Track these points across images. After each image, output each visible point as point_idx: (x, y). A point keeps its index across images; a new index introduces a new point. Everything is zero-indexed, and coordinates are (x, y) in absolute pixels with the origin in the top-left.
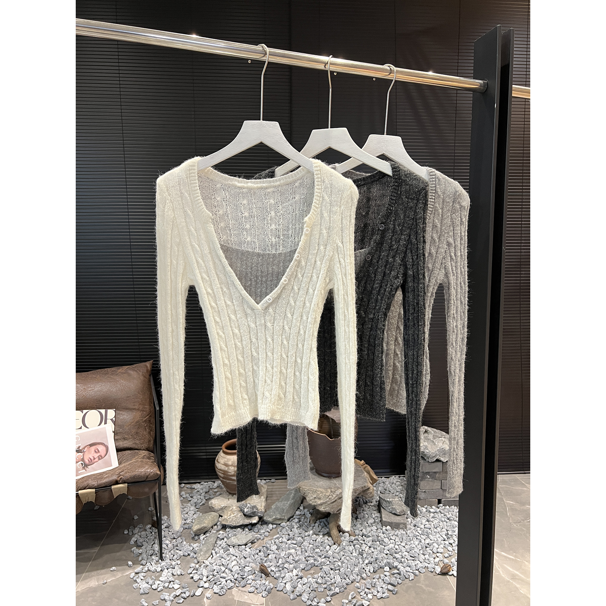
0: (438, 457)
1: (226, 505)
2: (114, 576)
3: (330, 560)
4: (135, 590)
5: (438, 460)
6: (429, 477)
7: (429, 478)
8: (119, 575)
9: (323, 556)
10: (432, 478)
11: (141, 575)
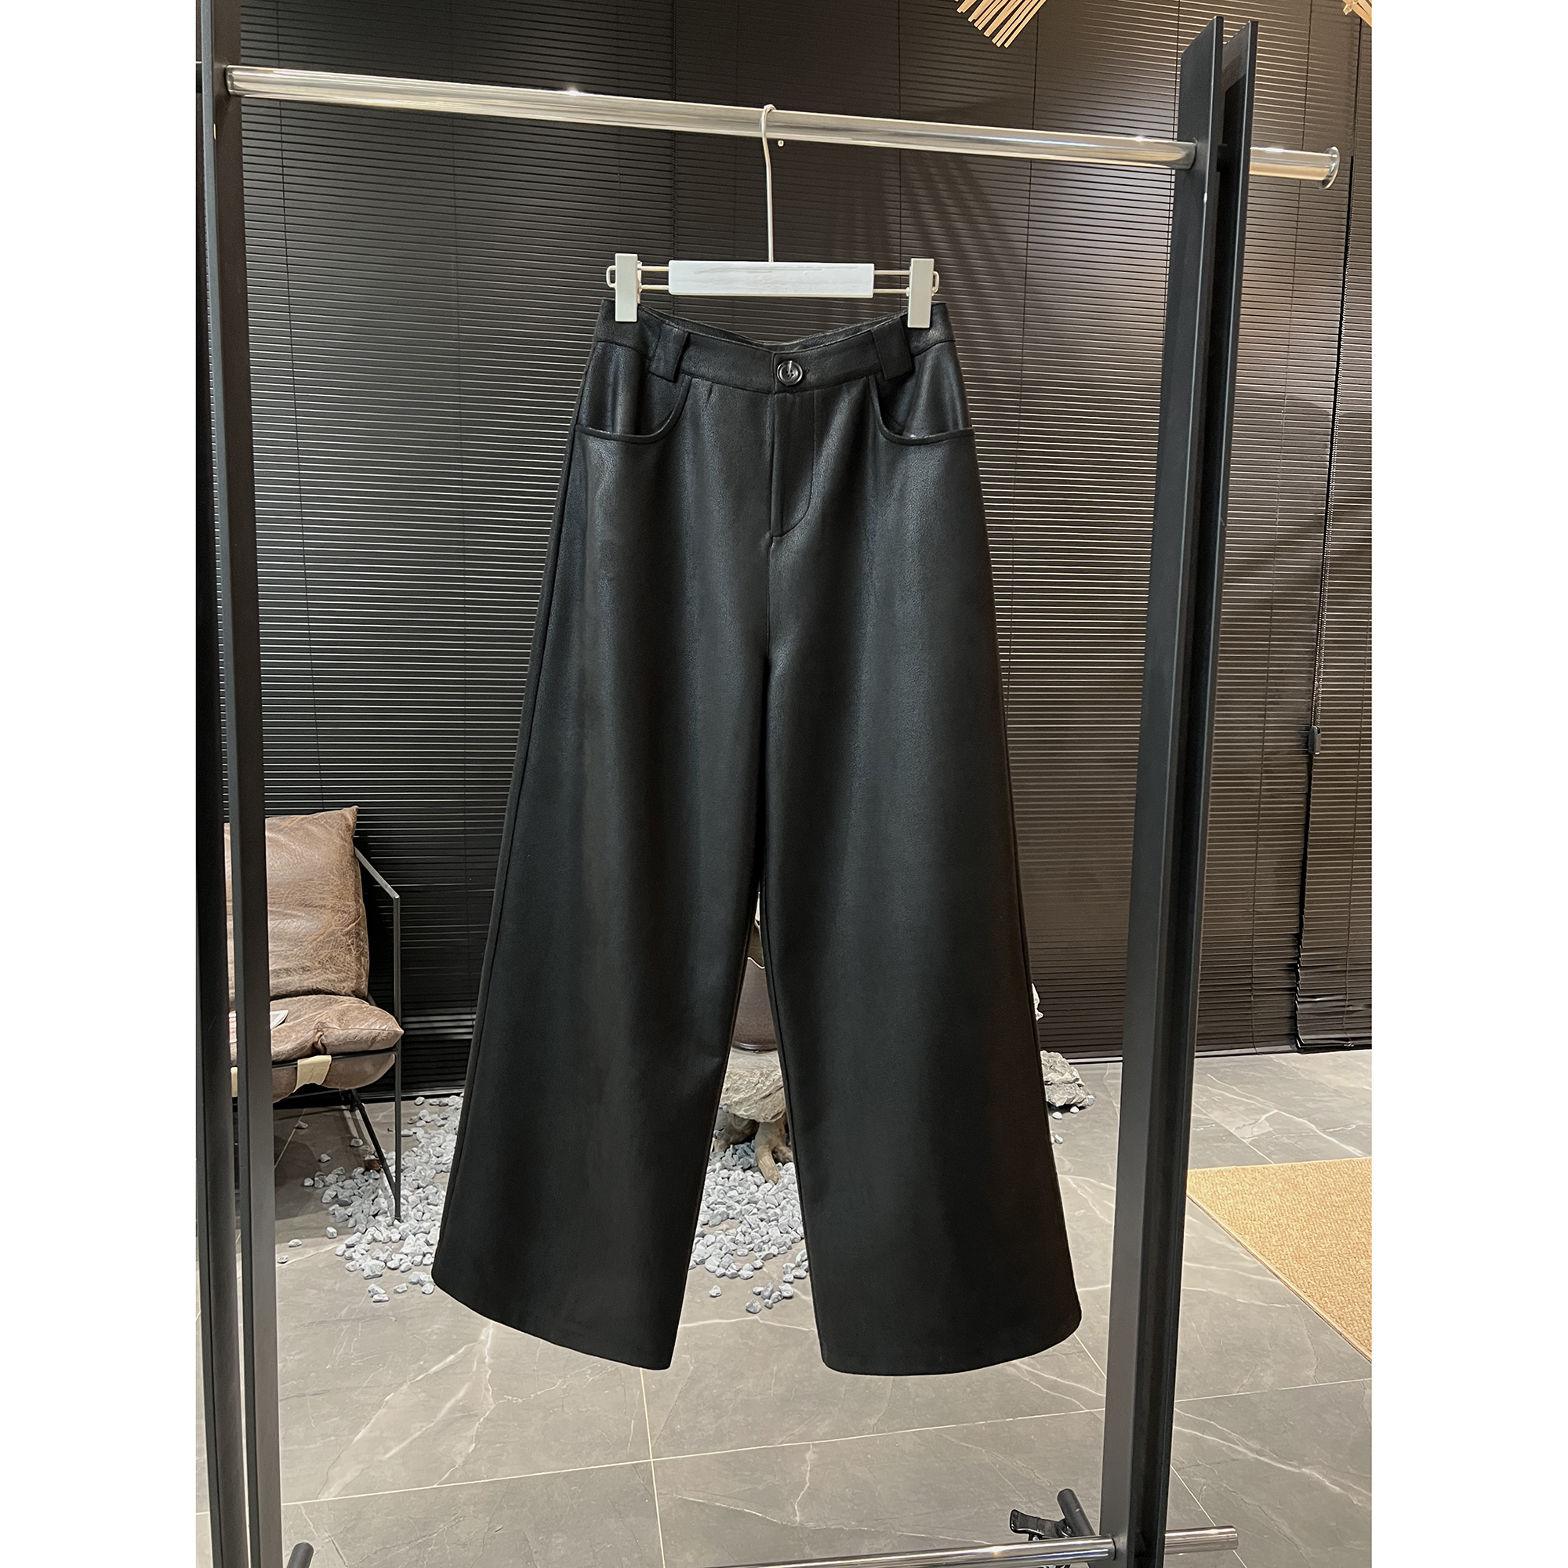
2: (299, 1254)
3: (758, 1206)
4: (351, 1274)
8: (312, 1252)
9: (746, 1201)
11: (360, 1248)
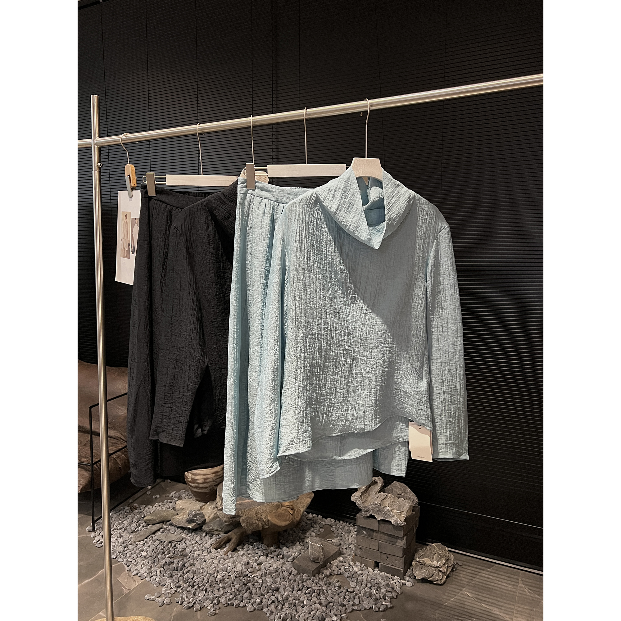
0: (371, 512)
1: (183, 507)
5: (372, 517)
6: (365, 533)
7: (366, 535)
10: (369, 535)
